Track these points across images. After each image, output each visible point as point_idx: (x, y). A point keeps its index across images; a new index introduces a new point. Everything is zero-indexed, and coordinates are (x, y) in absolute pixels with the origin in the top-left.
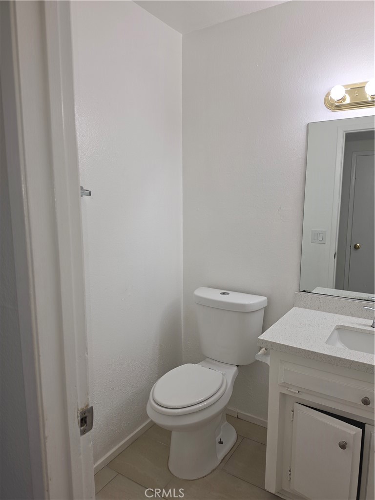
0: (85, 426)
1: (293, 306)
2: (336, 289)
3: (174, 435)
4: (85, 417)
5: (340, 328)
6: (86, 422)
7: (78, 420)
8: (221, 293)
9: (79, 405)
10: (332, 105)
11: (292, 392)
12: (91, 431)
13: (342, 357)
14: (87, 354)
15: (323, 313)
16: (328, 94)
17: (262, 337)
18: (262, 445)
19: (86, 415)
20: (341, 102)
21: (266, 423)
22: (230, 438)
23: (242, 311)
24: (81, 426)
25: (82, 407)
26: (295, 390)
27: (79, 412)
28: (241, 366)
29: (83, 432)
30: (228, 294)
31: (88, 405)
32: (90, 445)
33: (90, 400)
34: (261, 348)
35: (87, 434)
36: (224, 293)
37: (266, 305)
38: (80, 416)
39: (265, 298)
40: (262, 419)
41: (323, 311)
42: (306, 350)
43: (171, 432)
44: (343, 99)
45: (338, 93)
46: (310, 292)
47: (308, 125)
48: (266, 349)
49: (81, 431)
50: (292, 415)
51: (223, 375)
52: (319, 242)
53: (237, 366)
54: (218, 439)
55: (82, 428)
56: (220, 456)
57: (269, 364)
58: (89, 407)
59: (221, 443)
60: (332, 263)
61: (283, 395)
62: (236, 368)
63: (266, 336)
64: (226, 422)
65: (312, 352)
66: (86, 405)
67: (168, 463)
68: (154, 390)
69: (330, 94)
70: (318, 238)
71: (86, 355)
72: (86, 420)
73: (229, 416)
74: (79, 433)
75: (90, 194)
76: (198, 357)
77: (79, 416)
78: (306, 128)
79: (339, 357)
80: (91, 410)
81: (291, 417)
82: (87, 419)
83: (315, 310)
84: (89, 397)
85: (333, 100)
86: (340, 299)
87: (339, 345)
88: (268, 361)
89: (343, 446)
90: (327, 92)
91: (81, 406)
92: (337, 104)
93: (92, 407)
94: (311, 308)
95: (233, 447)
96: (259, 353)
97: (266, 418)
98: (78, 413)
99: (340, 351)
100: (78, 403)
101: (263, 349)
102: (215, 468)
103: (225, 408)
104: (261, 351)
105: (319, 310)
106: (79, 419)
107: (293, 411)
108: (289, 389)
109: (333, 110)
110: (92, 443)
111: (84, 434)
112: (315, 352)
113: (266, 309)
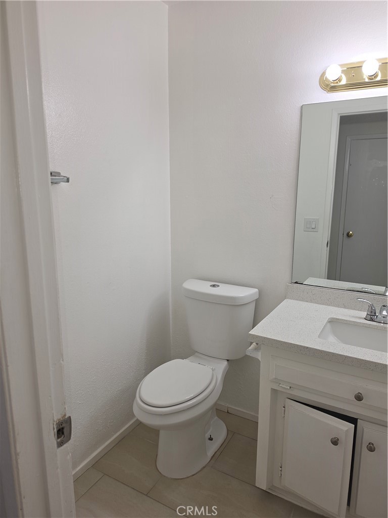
0: (62, 438)
1: (285, 298)
2: (328, 279)
3: (162, 433)
4: (63, 428)
5: (332, 321)
6: (63, 433)
7: (55, 432)
8: (211, 286)
9: (55, 416)
10: (327, 85)
11: (284, 388)
12: (70, 442)
13: (335, 352)
14: (63, 360)
15: (315, 305)
16: (324, 74)
17: (252, 332)
18: (253, 440)
19: (63, 426)
20: (337, 83)
21: (257, 418)
22: (220, 433)
23: (232, 304)
24: (58, 437)
25: (59, 418)
26: (287, 386)
27: (55, 423)
28: (231, 360)
29: (60, 444)
30: (218, 286)
31: (65, 415)
32: (69, 457)
33: (67, 409)
34: (251, 343)
35: (65, 445)
36: (214, 286)
37: (257, 297)
38: (57, 428)
39: (256, 290)
40: (253, 414)
41: (316, 303)
42: (298, 345)
43: (159, 431)
44: (339, 80)
45: (334, 73)
46: (302, 284)
47: (302, 107)
48: (257, 344)
49: (58, 443)
50: (283, 411)
51: (213, 370)
52: (312, 230)
53: (228, 360)
54: (207, 436)
55: (59, 440)
56: (210, 453)
57: (260, 360)
58: (66, 417)
59: (211, 439)
60: (324, 252)
61: (274, 392)
62: (226, 363)
63: (256, 331)
64: (216, 418)
65: (304, 347)
66: (62, 416)
67: (156, 461)
68: (140, 388)
69: (325, 74)
70: (311, 227)
71: (62, 362)
72: (63, 431)
73: (220, 411)
74: (56, 445)
75: (68, 181)
76: (187, 352)
77: (55, 427)
78: (300, 110)
79: (332, 352)
80: (68, 421)
81: (283, 414)
82: (65, 430)
83: (307, 302)
84: (66, 407)
85: (329, 81)
86: (333, 290)
87: (332, 339)
88: (259, 356)
89: (335, 442)
90: (322, 72)
91: (57, 417)
92: (333, 85)
93: (70, 417)
94: (303, 300)
95: (223, 444)
96: (250, 348)
97: (257, 411)
98: (53, 424)
99: (333, 345)
100: (53, 414)
101: (254, 344)
102: (204, 465)
103: (216, 404)
104: (252, 346)
105: (311, 302)
106: (56, 430)
107: (284, 407)
108: (280, 385)
109: (328, 91)
110: (70, 454)
111: (62, 446)
112: (308, 348)
113: (257, 301)
